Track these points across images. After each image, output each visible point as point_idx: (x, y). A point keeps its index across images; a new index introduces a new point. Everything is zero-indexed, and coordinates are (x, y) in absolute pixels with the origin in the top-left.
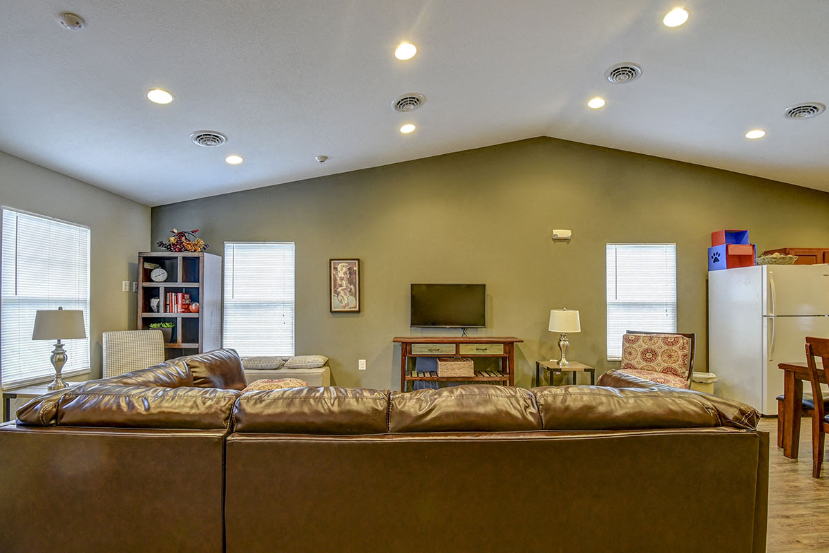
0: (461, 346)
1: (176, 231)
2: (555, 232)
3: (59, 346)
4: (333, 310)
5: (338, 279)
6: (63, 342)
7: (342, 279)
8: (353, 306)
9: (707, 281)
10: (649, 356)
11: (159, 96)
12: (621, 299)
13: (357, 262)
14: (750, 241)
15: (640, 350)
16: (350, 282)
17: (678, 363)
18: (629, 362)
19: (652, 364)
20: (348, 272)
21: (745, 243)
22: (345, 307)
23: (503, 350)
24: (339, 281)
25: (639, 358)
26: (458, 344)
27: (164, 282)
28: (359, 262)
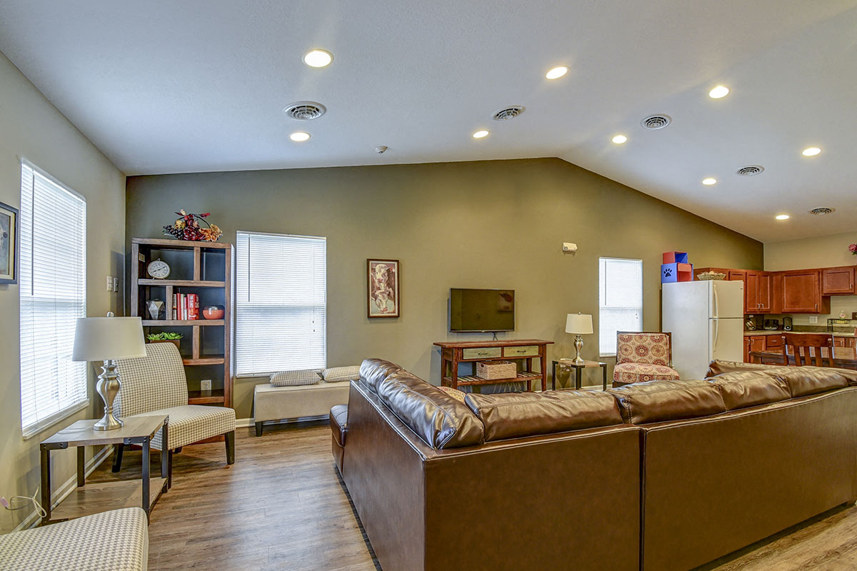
0: (506, 349)
1: (183, 213)
2: (565, 245)
3: (112, 369)
4: (371, 315)
5: (377, 281)
7: (380, 281)
8: (392, 311)
9: (661, 291)
10: (642, 351)
12: (609, 304)
13: (396, 263)
14: (689, 261)
15: (634, 347)
16: (389, 285)
17: (664, 356)
18: (627, 357)
19: (645, 358)
20: (386, 274)
21: (686, 263)
22: (383, 312)
23: (538, 351)
24: (377, 284)
25: (634, 353)
26: (499, 347)
27: (165, 279)
28: (398, 264)
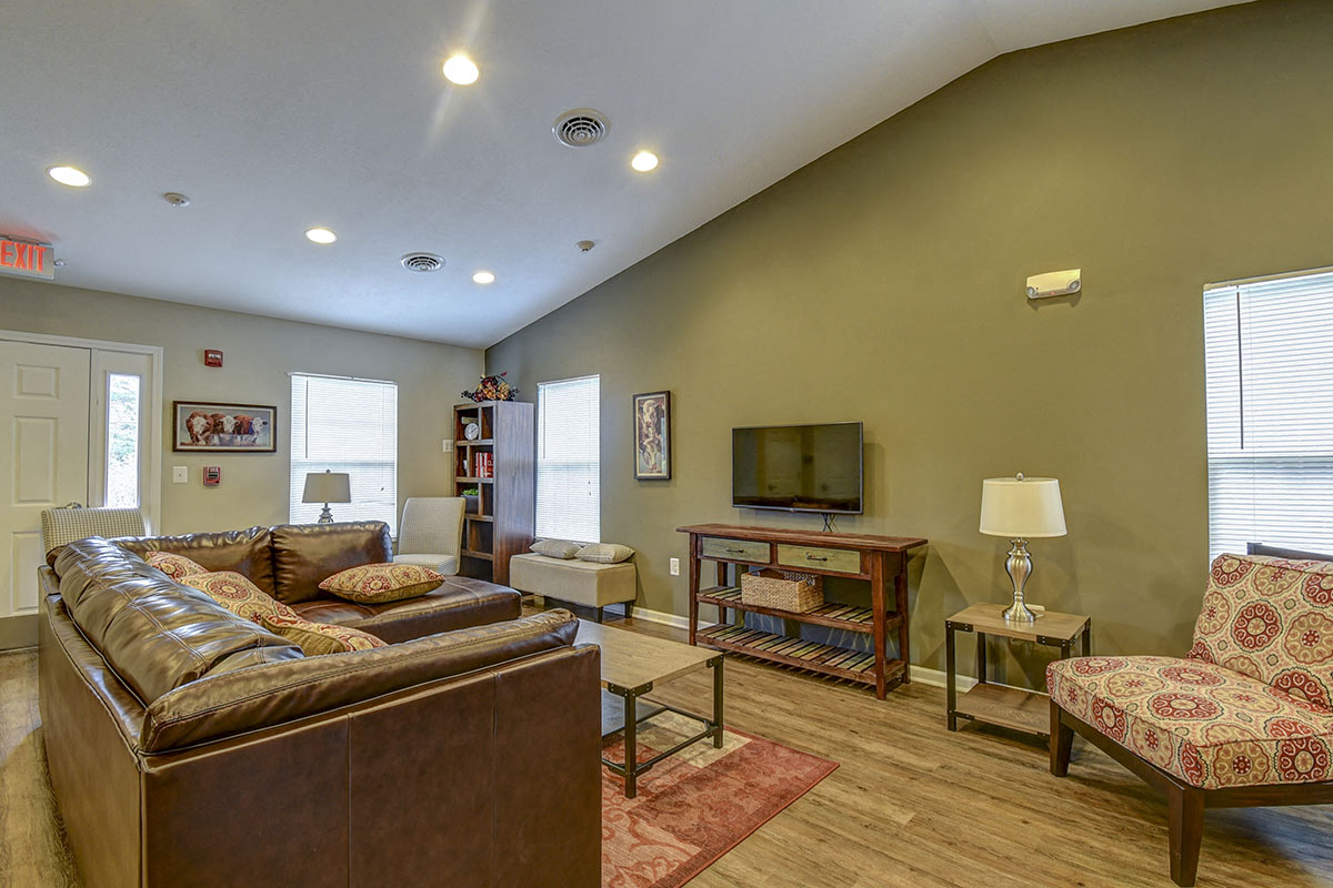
0: (781, 548)
2: (1033, 280)
3: (326, 510)
5: (644, 425)
6: (330, 505)
7: (648, 426)
8: (662, 468)
10: (1256, 627)
11: (321, 236)
13: (665, 395)
16: (658, 429)
19: (1255, 655)
20: (655, 414)
22: (652, 471)
23: (859, 565)
24: (644, 430)
25: (1226, 632)
26: (774, 544)
